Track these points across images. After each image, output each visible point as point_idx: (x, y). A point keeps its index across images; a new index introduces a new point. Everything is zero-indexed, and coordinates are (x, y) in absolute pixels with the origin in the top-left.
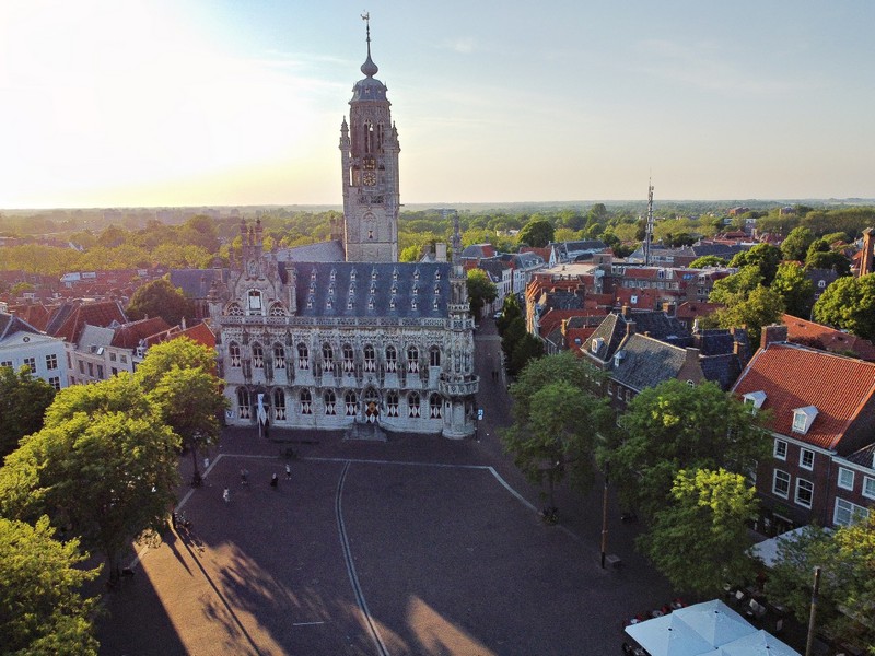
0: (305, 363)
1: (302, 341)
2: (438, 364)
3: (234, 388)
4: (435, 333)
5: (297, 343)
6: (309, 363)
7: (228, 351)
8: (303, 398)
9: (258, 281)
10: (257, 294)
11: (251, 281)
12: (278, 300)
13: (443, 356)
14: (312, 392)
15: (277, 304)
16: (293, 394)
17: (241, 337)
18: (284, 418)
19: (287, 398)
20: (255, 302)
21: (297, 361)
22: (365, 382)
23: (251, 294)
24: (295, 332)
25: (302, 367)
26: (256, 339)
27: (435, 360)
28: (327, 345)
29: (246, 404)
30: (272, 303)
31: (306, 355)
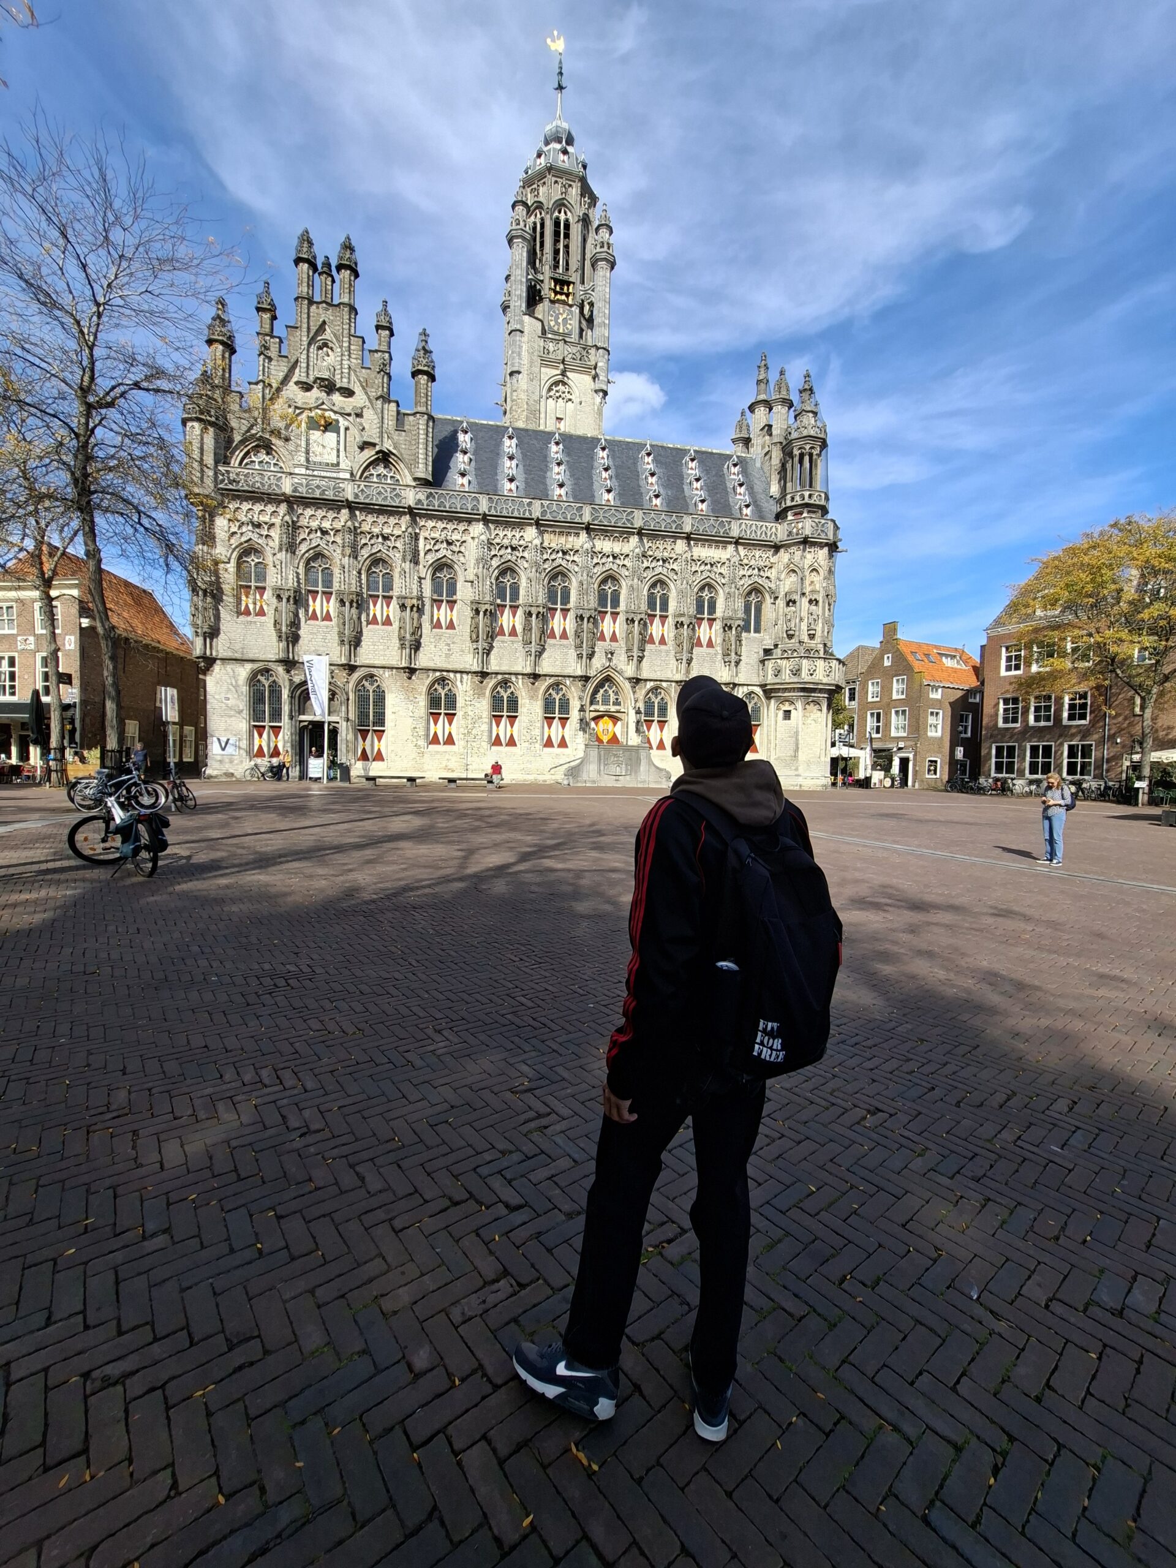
0: (443, 614)
1: (444, 551)
2: (757, 630)
3: (243, 672)
4: (760, 557)
5: (431, 558)
6: (461, 614)
7: (232, 567)
8: (434, 702)
9: (337, 397)
10: (329, 426)
11: (315, 393)
12: (388, 445)
13: (770, 611)
14: (463, 688)
15: (384, 458)
16: (409, 693)
17: (275, 533)
18: (379, 757)
19: (393, 703)
20: (325, 445)
21: (427, 608)
22: (599, 662)
23: (313, 424)
24: (430, 529)
25: (438, 625)
26: (316, 539)
27: (751, 620)
28: (507, 570)
29: (276, 715)
30: (369, 454)
31: (452, 590)
